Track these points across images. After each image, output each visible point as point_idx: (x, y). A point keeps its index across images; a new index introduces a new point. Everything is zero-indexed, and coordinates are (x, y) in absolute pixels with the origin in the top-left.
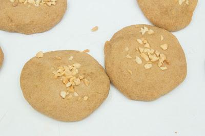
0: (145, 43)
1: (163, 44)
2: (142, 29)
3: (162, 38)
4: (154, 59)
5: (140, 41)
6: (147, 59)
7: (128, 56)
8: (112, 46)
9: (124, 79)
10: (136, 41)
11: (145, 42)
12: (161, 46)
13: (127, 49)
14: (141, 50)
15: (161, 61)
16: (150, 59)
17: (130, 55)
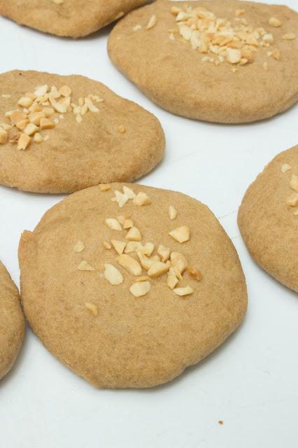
0: (128, 229)
1: (176, 227)
2: (117, 193)
3: (173, 213)
4: (155, 266)
5: (113, 223)
6: (136, 270)
7: (83, 265)
8: (40, 242)
9: (76, 331)
10: (104, 223)
11: (128, 224)
12: (171, 233)
13: (79, 247)
14: (119, 246)
15: (175, 271)
16: (145, 270)
17: (89, 263)
